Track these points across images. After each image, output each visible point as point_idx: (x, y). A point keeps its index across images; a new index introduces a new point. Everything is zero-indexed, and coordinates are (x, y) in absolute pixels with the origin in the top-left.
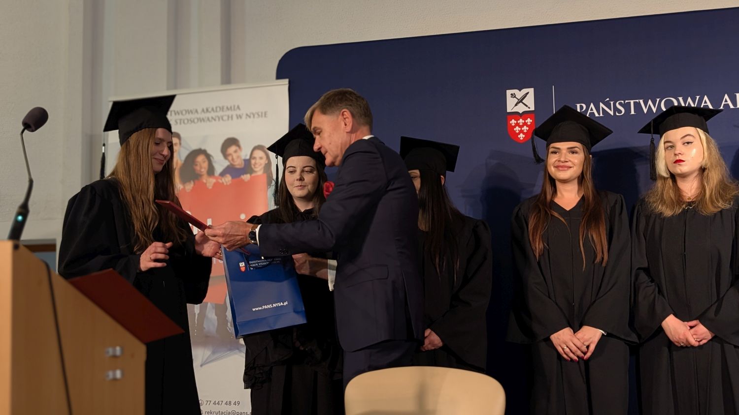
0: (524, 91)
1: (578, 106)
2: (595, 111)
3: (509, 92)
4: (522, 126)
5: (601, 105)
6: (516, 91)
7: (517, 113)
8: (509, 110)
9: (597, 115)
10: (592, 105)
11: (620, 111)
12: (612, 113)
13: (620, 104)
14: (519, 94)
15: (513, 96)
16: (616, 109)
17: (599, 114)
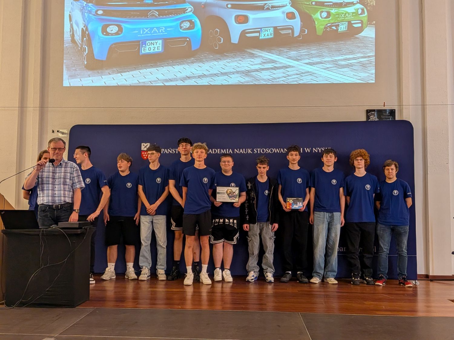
0: (147, 144)
1: (162, 149)
2: (166, 151)
3: (142, 144)
4: (146, 155)
5: (168, 150)
6: (144, 144)
7: (144, 150)
8: (142, 149)
9: (167, 153)
10: (166, 150)
11: (173, 152)
12: (171, 152)
13: (174, 150)
14: (145, 145)
15: (144, 145)
16: (172, 151)
17: (168, 152)
